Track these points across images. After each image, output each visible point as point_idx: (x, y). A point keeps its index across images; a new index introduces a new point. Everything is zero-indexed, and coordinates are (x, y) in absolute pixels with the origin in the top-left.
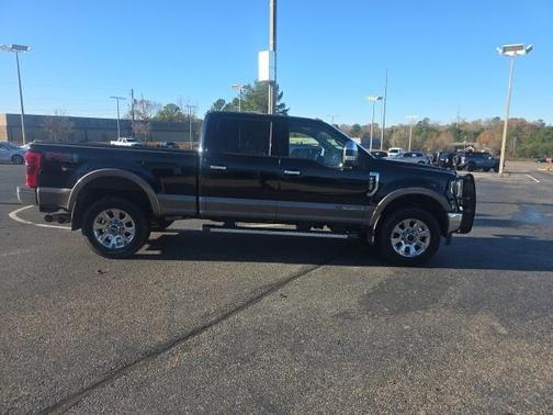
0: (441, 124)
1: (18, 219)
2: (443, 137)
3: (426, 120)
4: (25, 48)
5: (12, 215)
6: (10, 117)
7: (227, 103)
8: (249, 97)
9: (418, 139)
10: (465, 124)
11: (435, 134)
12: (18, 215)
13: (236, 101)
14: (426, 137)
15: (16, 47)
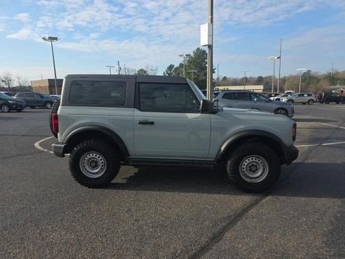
0: (319, 74)
1: (39, 148)
2: (321, 83)
3: (309, 71)
4: (56, 39)
5: (37, 145)
6: (50, 81)
7: (175, 67)
8: (189, 62)
9: (304, 84)
10: (337, 73)
11: (315, 81)
12: (40, 145)
13: (181, 65)
14: (309, 83)
15: (51, 39)
